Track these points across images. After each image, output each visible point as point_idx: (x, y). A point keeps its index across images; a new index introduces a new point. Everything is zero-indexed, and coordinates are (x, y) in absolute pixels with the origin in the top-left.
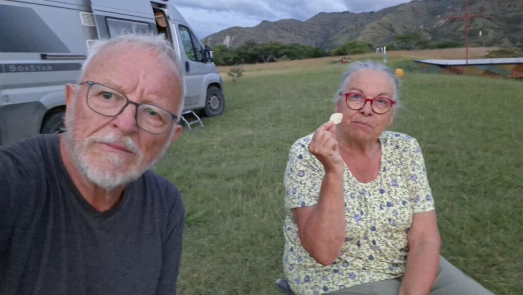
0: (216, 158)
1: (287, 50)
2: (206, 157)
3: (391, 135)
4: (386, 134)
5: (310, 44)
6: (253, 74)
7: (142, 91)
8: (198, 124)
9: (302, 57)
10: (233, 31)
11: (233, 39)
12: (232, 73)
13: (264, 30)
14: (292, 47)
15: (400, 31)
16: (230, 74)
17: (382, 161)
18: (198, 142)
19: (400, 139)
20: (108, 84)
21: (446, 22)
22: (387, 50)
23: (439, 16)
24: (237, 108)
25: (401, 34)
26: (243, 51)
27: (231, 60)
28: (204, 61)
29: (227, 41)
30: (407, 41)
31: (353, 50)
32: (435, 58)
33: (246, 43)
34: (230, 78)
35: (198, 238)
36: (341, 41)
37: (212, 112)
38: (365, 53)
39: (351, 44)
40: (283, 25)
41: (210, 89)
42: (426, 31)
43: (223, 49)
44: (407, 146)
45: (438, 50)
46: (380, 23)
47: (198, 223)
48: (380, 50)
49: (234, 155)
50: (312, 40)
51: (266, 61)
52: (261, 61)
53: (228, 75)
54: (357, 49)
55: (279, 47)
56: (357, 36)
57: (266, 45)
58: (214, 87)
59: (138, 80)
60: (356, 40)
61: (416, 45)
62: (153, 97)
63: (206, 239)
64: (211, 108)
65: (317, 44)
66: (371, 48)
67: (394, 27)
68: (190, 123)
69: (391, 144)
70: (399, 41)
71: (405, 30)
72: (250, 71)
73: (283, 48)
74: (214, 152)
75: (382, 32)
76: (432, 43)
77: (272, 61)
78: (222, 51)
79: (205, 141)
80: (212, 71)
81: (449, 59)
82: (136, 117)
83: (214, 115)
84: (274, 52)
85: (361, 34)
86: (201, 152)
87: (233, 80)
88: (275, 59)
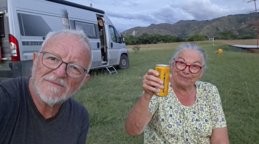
0: (122, 90)
1: (163, 38)
2: (117, 89)
3: (202, 83)
4: (200, 83)
5: (175, 35)
6: (145, 49)
7: (70, 57)
8: (115, 73)
9: (171, 41)
10: (137, 29)
11: (137, 32)
12: (135, 48)
13: (152, 28)
14: (165, 37)
15: (222, 30)
16: (133, 49)
17: (197, 96)
18: (114, 81)
19: (207, 86)
20: (53, 53)
21: (247, 26)
22: (215, 39)
23: (243, 23)
24: (135, 65)
25: (223, 31)
26: (141, 38)
27: (135, 42)
28: (120, 42)
29: (134, 33)
30: (225, 35)
31: (197, 39)
32: (240, 44)
33: (143, 34)
34: (134, 51)
35: (107, 131)
36: (191, 34)
37: (122, 67)
38: (203, 40)
39: (196, 36)
40: (161, 26)
41: (122, 56)
42: (236, 30)
43: (132, 37)
44: (211, 89)
45: (242, 40)
46: (211, 26)
47: (108, 123)
48: (211, 39)
49: (130, 89)
50: (176, 33)
51: (152, 43)
52: (150, 43)
53: (132, 50)
54: (199, 38)
55: (159, 37)
56: (199, 32)
57: (153, 35)
58: (124, 55)
59: (68, 51)
60: (198, 34)
61: (230, 37)
62: (76, 60)
63: (111, 132)
64: (122, 65)
65: (178, 35)
66: (206, 38)
67: (219, 28)
68: (111, 72)
69: (202, 88)
70: (221, 35)
71: (224, 30)
72: (143, 48)
73: (161, 37)
74: (121, 87)
75: (212, 30)
76: (240, 37)
77: (155, 43)
78: (131, 38)
79: (118, 81)
80: (123, 47)
81: (248, 45)
82: (66, 70)
83: (123, 69)
84: (156, 39)
85: (201, 31)
86: (115, 86)
87: (135, 52)
88: (157, 42)
